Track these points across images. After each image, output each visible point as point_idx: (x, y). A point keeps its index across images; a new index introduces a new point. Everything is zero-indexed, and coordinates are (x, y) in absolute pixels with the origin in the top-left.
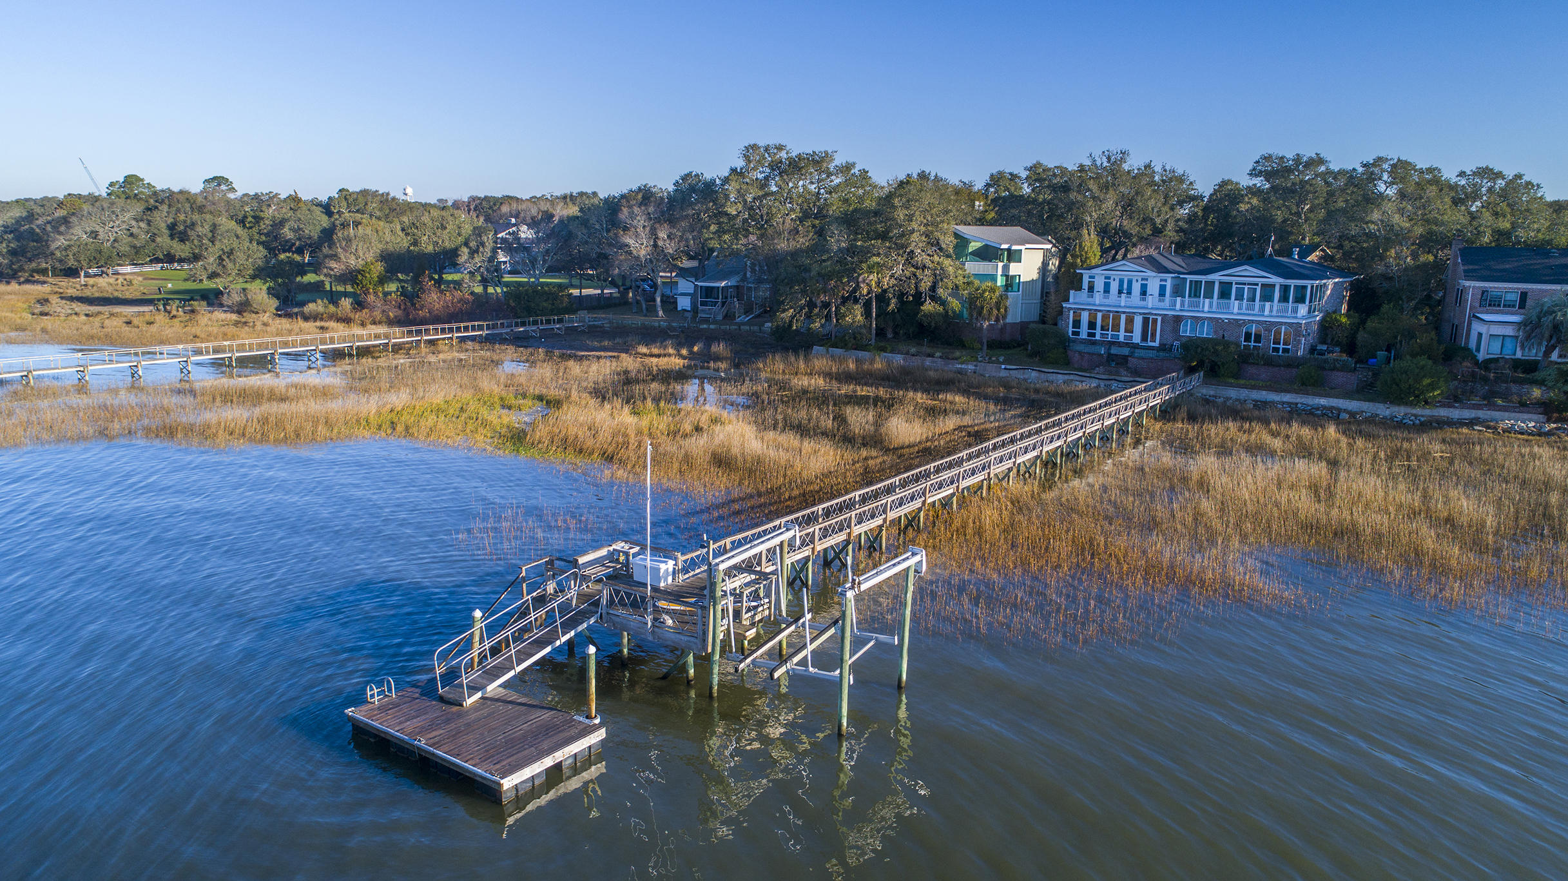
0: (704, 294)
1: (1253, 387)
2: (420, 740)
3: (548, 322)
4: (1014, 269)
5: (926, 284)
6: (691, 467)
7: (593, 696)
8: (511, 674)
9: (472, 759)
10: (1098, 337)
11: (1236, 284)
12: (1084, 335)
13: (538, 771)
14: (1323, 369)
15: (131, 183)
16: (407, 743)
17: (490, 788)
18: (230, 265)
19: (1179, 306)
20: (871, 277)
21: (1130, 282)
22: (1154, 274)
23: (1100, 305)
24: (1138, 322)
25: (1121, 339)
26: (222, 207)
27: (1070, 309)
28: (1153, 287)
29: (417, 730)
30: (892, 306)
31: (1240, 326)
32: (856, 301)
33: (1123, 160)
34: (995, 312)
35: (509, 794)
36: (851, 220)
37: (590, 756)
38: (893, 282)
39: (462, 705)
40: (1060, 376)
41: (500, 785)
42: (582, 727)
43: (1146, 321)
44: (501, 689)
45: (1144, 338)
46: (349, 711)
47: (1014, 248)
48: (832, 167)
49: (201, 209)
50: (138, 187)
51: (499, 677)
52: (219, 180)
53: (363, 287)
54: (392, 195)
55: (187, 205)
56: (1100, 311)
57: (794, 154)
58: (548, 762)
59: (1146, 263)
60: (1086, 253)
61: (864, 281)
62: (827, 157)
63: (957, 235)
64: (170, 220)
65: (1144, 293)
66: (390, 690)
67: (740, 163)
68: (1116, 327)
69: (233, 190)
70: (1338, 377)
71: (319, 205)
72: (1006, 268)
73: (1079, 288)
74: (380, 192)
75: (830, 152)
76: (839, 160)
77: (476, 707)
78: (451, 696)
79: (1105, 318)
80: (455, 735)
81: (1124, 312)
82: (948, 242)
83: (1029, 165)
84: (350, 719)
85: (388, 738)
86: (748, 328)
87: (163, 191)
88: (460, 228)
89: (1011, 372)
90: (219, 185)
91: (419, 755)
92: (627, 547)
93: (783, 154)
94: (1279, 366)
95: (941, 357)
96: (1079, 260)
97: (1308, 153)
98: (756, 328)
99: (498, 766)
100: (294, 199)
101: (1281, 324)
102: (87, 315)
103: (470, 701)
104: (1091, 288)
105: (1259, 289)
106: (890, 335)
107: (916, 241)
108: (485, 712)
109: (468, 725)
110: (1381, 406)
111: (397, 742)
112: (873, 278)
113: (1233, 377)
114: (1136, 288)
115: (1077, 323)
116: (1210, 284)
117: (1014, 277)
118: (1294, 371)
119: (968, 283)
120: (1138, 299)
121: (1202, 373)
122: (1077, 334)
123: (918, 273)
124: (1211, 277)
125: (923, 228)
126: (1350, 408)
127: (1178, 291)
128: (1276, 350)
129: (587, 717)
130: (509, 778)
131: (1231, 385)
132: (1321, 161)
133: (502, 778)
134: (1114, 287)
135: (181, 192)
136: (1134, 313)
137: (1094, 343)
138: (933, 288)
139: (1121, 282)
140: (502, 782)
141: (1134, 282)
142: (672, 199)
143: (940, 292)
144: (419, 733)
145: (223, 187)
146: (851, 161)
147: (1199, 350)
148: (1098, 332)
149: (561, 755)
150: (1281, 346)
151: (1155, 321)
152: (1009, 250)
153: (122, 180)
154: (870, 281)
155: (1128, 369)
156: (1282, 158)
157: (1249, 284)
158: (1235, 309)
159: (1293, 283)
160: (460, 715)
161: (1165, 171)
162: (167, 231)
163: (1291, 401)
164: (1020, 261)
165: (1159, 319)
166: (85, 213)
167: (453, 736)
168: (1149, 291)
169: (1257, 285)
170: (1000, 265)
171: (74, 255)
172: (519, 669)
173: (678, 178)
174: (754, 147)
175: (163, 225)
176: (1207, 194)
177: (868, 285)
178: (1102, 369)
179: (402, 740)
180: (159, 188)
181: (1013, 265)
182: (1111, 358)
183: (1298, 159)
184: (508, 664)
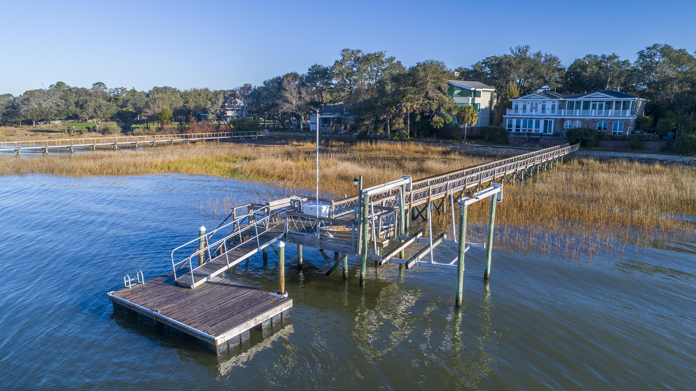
0: (323, 122)
1: (606, 151)
2: (157, 311)
3: (249, 134)
4: (477, 100)
5: (435, 107)
6: (327, 180)
7: (283, 279)
8: (225, 268)
9: (194, 322)
10: (521, 131)
11: (592, 102)
12: (514, 130)
13: (244, 330)
14: (642, 140)
15: (60, 86)
16: (148, 313)
17: (206, 343)
18: (99, 113)
19: (564, 113)
20: (408, 104)
21: (536, 104)
22: (549, 99)
23: (522, 115)
24: (542, 123)
25: (533, 132)
26: (100, 94)
27: (507, 118)
28: (549, 105)
29: (156, 304)
30: (418, 118)
31: (595, 122)
32: (400, 116)
33: (527, 50)
34: (471, 118)
35: (222, 348)
36: (396, 79)
37: (282, 320)
38: (418, 106)
39: (190, 288)
40: (504, 149)
41: (214, 341)
42: (274, 300)
43: (546, 122)
44: (218, 278)
45: (545, 130)
46: (110, 294)
47: (477, 90)
48: (383, 59)
49: (90, 95)
50: (63, 87)
51: (217, 270)
52: (100, 84)
53: (161, 121)
54: (178, 89)
55: (84, 93)
56: (522, 118)
57: (365, 54)
58: (252, 324)
59: (544, 95)
60: (512, 92)
61: (404, 106)
62: (381, 55)
63: (449, 84)
64: (76, 100)
65: (543, 109)
66: (141, 280)
67: (340, 58)
68: (531, 126)
69: (106, 88)
70: (652, 144)
71: (145, 94)
72: (473, 100)
73: (511, 108)
74: (172, 88)
75: (383, 52)
76: (387, 56)
77: (200, 289)
78: (183, 282)
79: (525, 121)
80: (182, 307)
81: (535, 118)
82: (445, 87)
83: (473, 64)
84: (111, 299)
85: (136, 310)
86: (345, 136)
87: (74, 88)
88: (207, 95)
89: (479, 148)
90: (100, 86)
91: (156, 321)
92: (299, 199)
93: (360, 55)
94: (619, 140)
95: (443, 143)
96: (509, 96)
97: (608, 54)
98: (349, 136)
99: (214, 327)
100: (134, 91)
101: (618, 120)
102: (31, 135)
103: (195, 285)
104: (516, 108)
105: (604, 104)
106: (415, 135)
107: (430, 86)
108: (207, 291)
109: (194, 300)
110: (677, 157)
111: (142, 313)
112: (409, 104)
113: (594, 146)
114: (540, 107)
115: (510, 126)
116: (579, 103)
117: (477, 104)
118: (626, 142)
119: (455, 107)
120: (541, 111)
121: (579, 144)
122: (511, 130)
123: (431, 102)
124: (579, 99)
125: (433, 80)
126: (660, 159)
127: (561, 107)
128: (615, 133)
129: (279, 293)
130: (221, 336)
131: (594, 150)
132: (615, 57)
133: (216, 336)
134: (528, 107)
135: (82, 88)
136: (540, 118)
137: (520, 134)
138: (438, 109)
139: (532, 104)
140: (216, 338)
141: (539, 103)
142: (308, 78)
143: (442, 110)
144: (156, 306)
145: (102, 87)
146: (393, 56)
147: (577, 133)
148: (521, 129)
149: (262, 319)
150: (618, 131)
151: (551, 122)
152: (475, 91)
153: (56, 84)
154: (407, 107)
155: (540, 144)
156: (596, 56)
157: (599, 102)
158: (593, 114)
159: (622, 99)
160: (188, 294)
161: (547, 56)
162: (74, 105)
163: (627, 156)
164: (480, 97)
165: (553, 121)
166: (36, 96)
167: (183, 307)
168: (547, 107)
169: (603, 102)
170: (471, 98)
171: (30, 113)
172: (231, 265)
173: (310, 67)
174: (347, 50)
175: (73, 102)
176: (568, 67)
177: (406, 108)
178: (526, 145)
179: (145, 312)
180: (72, 86)
181: (476, 98)
182: (530, 139)
183: (603, 57)
184: (223, 262)
